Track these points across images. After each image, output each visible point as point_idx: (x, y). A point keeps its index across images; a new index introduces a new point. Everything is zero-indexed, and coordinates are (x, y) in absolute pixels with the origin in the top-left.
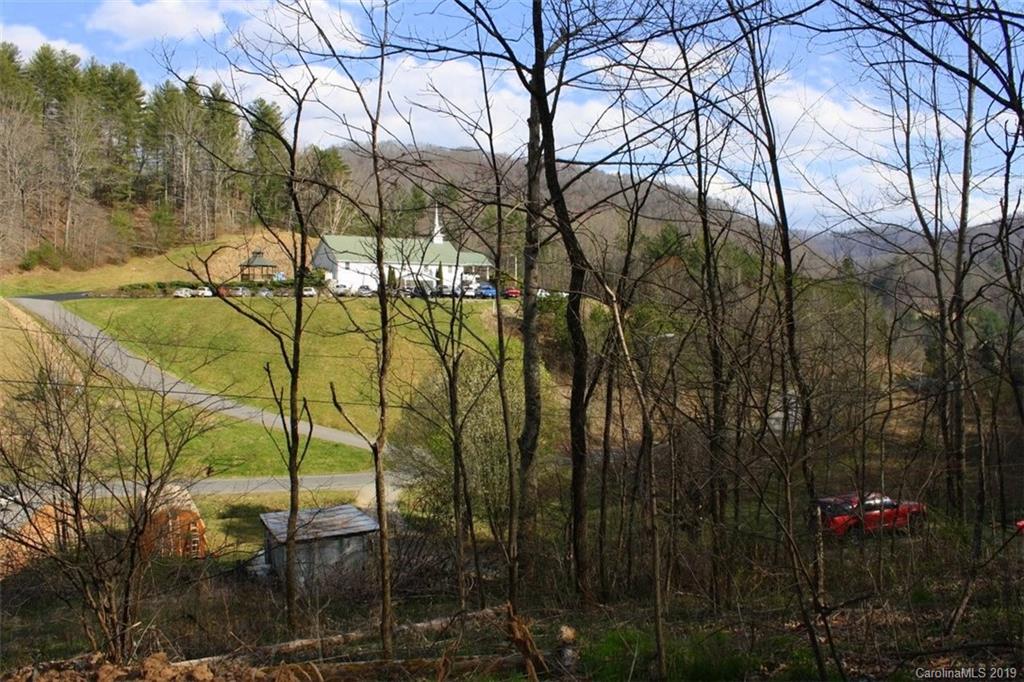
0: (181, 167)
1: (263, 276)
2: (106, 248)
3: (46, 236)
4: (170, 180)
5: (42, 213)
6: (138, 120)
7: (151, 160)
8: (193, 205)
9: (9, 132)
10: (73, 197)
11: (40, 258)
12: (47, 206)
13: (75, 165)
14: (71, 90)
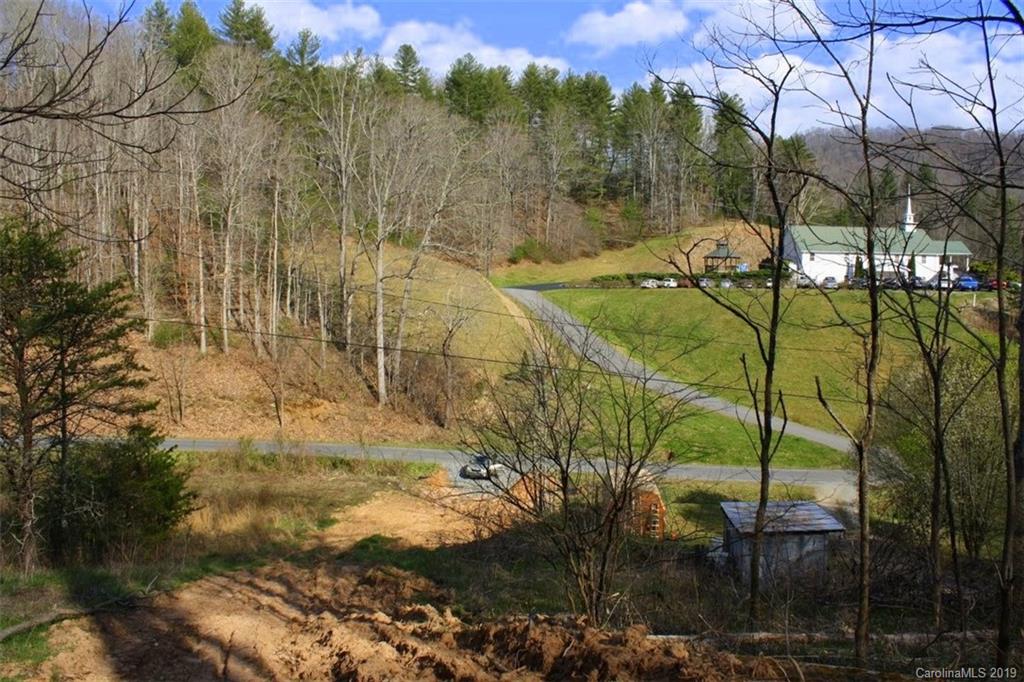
0: (648, 163)
1: (726, 268)
2: (581, 242)
3: (530, 233)
4: (638, 176)
5: (527, 212)
6: (608, 123)
7: (621, 158)
8: (660, 199)
9: (501, 142)
10: (552, 197)
11: (525, 252)
12: (531, 205)
13: (555, 168)
14: (551, 100)
